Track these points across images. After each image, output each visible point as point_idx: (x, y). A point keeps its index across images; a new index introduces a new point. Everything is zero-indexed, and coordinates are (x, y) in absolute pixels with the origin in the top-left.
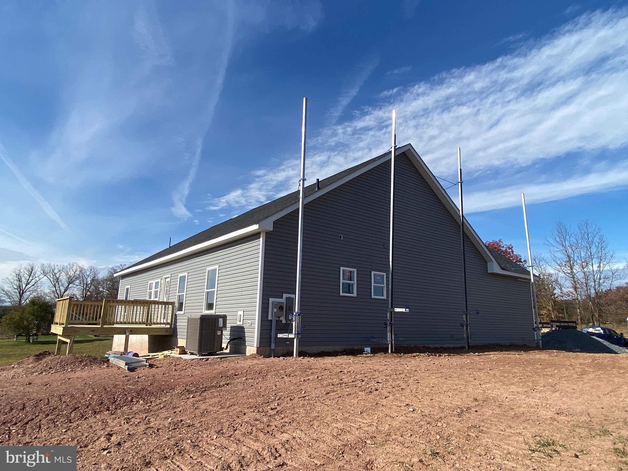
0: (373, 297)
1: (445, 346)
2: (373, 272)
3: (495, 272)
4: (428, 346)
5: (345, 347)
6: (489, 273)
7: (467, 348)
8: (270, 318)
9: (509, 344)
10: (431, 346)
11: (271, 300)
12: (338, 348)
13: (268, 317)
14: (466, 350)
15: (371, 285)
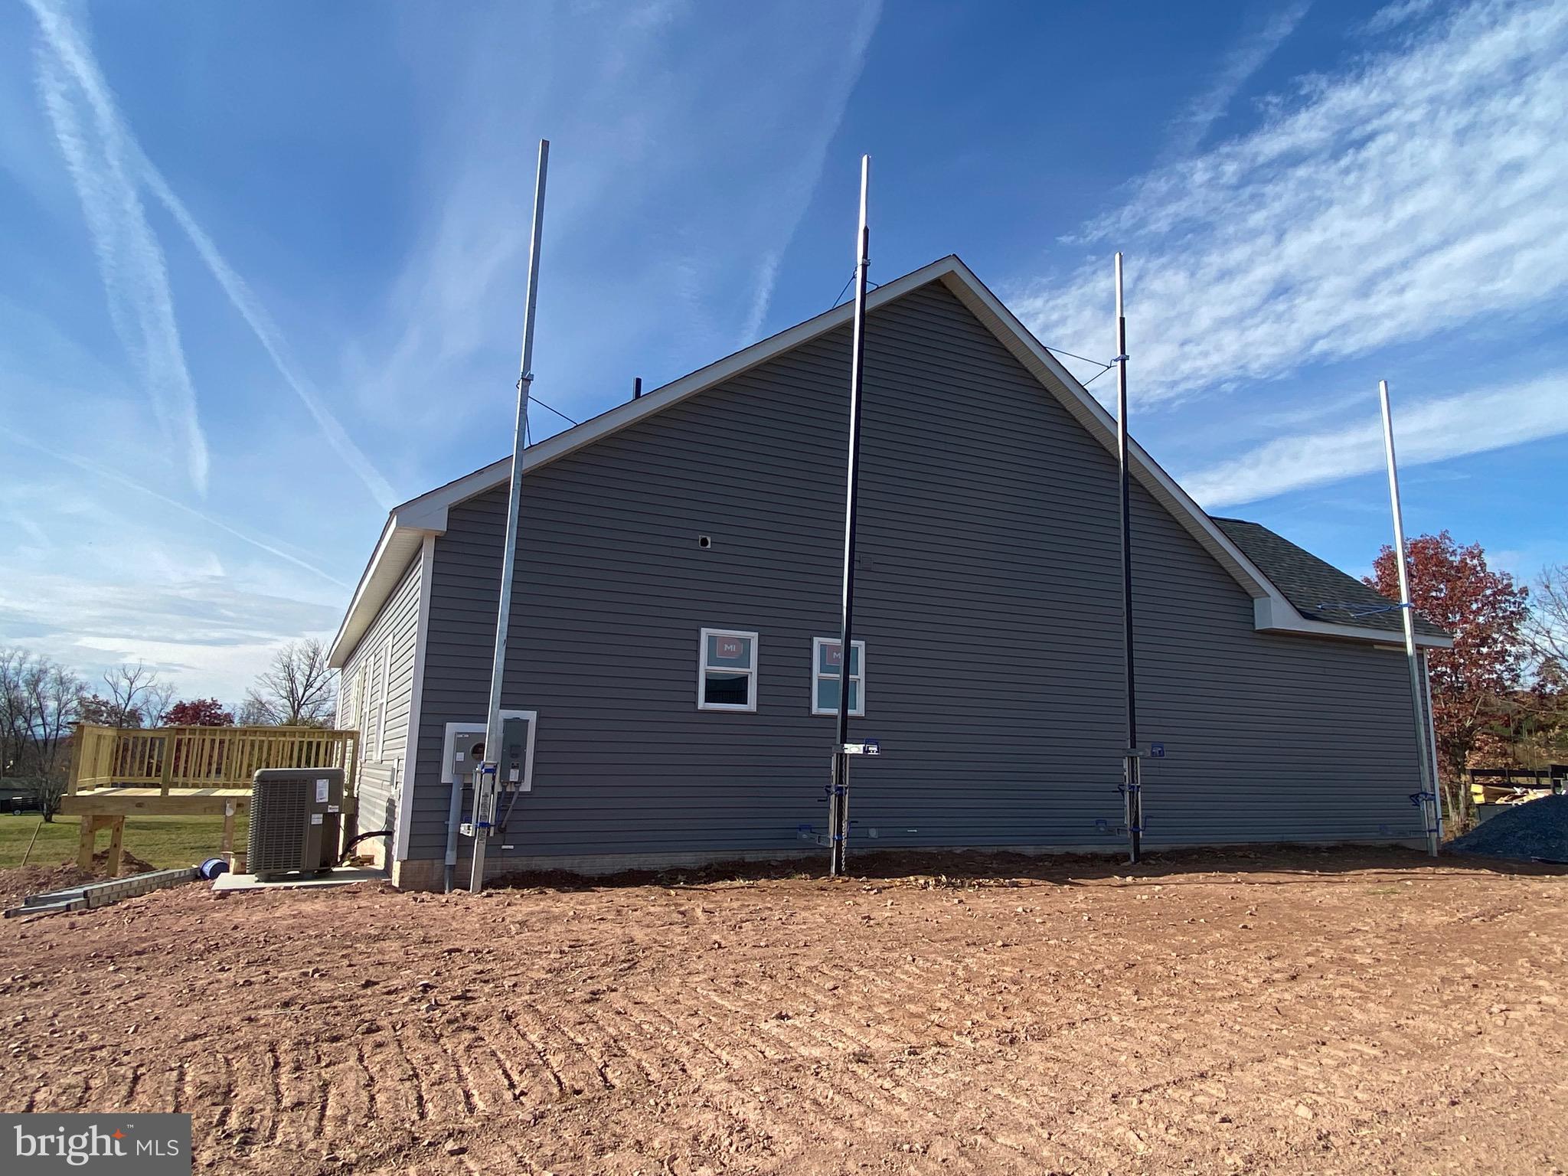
0: (815, 710)
1: (1081, 850)
2: (817, 641)
3: (1277, 625)
4: (1018, 849)
5: (712, 856)
6: (1262, 632)
7: (1133, 860)
8: (446, 777)
9: (1332, 844)
10: (1030, 851)
11: (451, 728)
12: (688, 859)
13: (439, 775)
14: (1129, 863)
15: (810, 678)
